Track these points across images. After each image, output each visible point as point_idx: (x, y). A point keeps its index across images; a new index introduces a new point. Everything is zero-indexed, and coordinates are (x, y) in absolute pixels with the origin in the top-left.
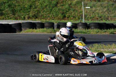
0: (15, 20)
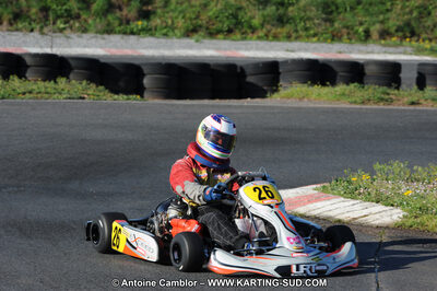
0: (325, 40)
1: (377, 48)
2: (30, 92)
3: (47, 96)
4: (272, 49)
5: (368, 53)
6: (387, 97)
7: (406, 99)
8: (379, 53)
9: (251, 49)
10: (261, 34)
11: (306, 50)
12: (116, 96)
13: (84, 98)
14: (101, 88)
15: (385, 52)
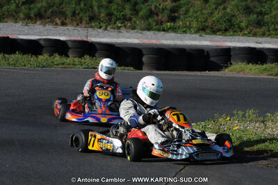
2: (63, 64)
3: (72, 66)
10: (246, 32)
11: (269, 43)
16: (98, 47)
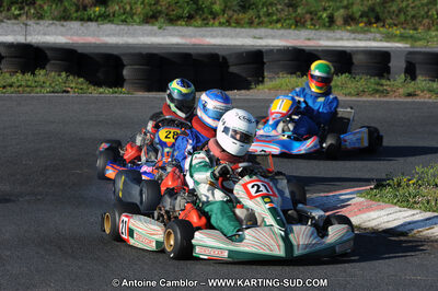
1: (346, 35)
2: (11, 86)
3: (28, 89)
4: (237, 36)
5: (337, 39)
6: (381, 88)
7: (401, 91)
8: (348, 40)
9: (217, 36)
10: (222, 20)
11: (273, 37)
12: (101, 90)
13: (68, 92)
14: (81, 80)
15: (354, 39)
16: (49, 53)
